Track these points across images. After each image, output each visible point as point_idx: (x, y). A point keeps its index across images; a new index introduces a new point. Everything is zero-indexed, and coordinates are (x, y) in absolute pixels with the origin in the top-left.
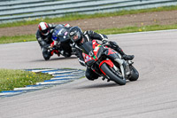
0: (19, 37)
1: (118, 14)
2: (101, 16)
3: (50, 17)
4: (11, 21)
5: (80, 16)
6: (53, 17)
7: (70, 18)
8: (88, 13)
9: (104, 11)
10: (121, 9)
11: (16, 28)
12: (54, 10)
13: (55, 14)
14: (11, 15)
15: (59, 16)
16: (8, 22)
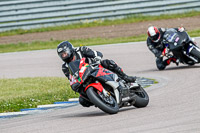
0: (74, 41)
1: (188, 15)
2: (168, 18)
3: (110, 19)
4: (66, 24)
5: (144, 18)
6: (114, 19)
7: (133, 20)
8: (153, 14)
9: (172, 12)
10: (191, 10)
11: (71, 31)
12: (115, 11)
13: (115, 16)
14: (66, 16)
15: (120, 18)
16: (62, 24)
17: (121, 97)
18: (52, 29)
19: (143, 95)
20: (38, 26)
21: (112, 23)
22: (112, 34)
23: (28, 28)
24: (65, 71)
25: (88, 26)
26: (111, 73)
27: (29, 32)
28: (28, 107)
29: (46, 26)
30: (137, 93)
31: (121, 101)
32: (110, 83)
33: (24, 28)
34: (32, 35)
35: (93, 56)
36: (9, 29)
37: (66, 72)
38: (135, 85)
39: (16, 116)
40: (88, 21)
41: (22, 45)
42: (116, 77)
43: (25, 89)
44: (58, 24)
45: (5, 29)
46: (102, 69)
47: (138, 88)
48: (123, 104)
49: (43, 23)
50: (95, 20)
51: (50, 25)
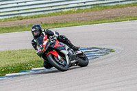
0: (57, 24)
3: (81, 8)
4: (52, 12)
5: (105, 7)
6: (84, 8)
7: (97, 9)
13: (85, 6)
14: (51, 7)
15: (88, 7)
17: (70, 61)
18: (42, 16)
19: (85, 58)
20: (33, 14)
21: (83, 11)
22: (83, 19)
23: (26, 15)
24: (33, 44)
25: (67, 13)
26: (64, 45)
27: (26, 18)
28: (26, 69)
29: (38, 14)
30: (81, 58)
31: (70, 63)
32: (63, 51)
33: (23, 15)
34: (28, 20)
35: (52, 34)
36: (13, 16)
37: (35, 45)
38: (79, 52)
39: (17, 76)
40: (66, 10)
41: (21, 27)
42: (67, 47)
43: (24, 57)
44: (46, 12)
45: (10, 17)
46: (58, 42)
47: (82, 54)
48: (71, 65)
49: (36, 12)
50: (71, 9)
51: (41, 13)
